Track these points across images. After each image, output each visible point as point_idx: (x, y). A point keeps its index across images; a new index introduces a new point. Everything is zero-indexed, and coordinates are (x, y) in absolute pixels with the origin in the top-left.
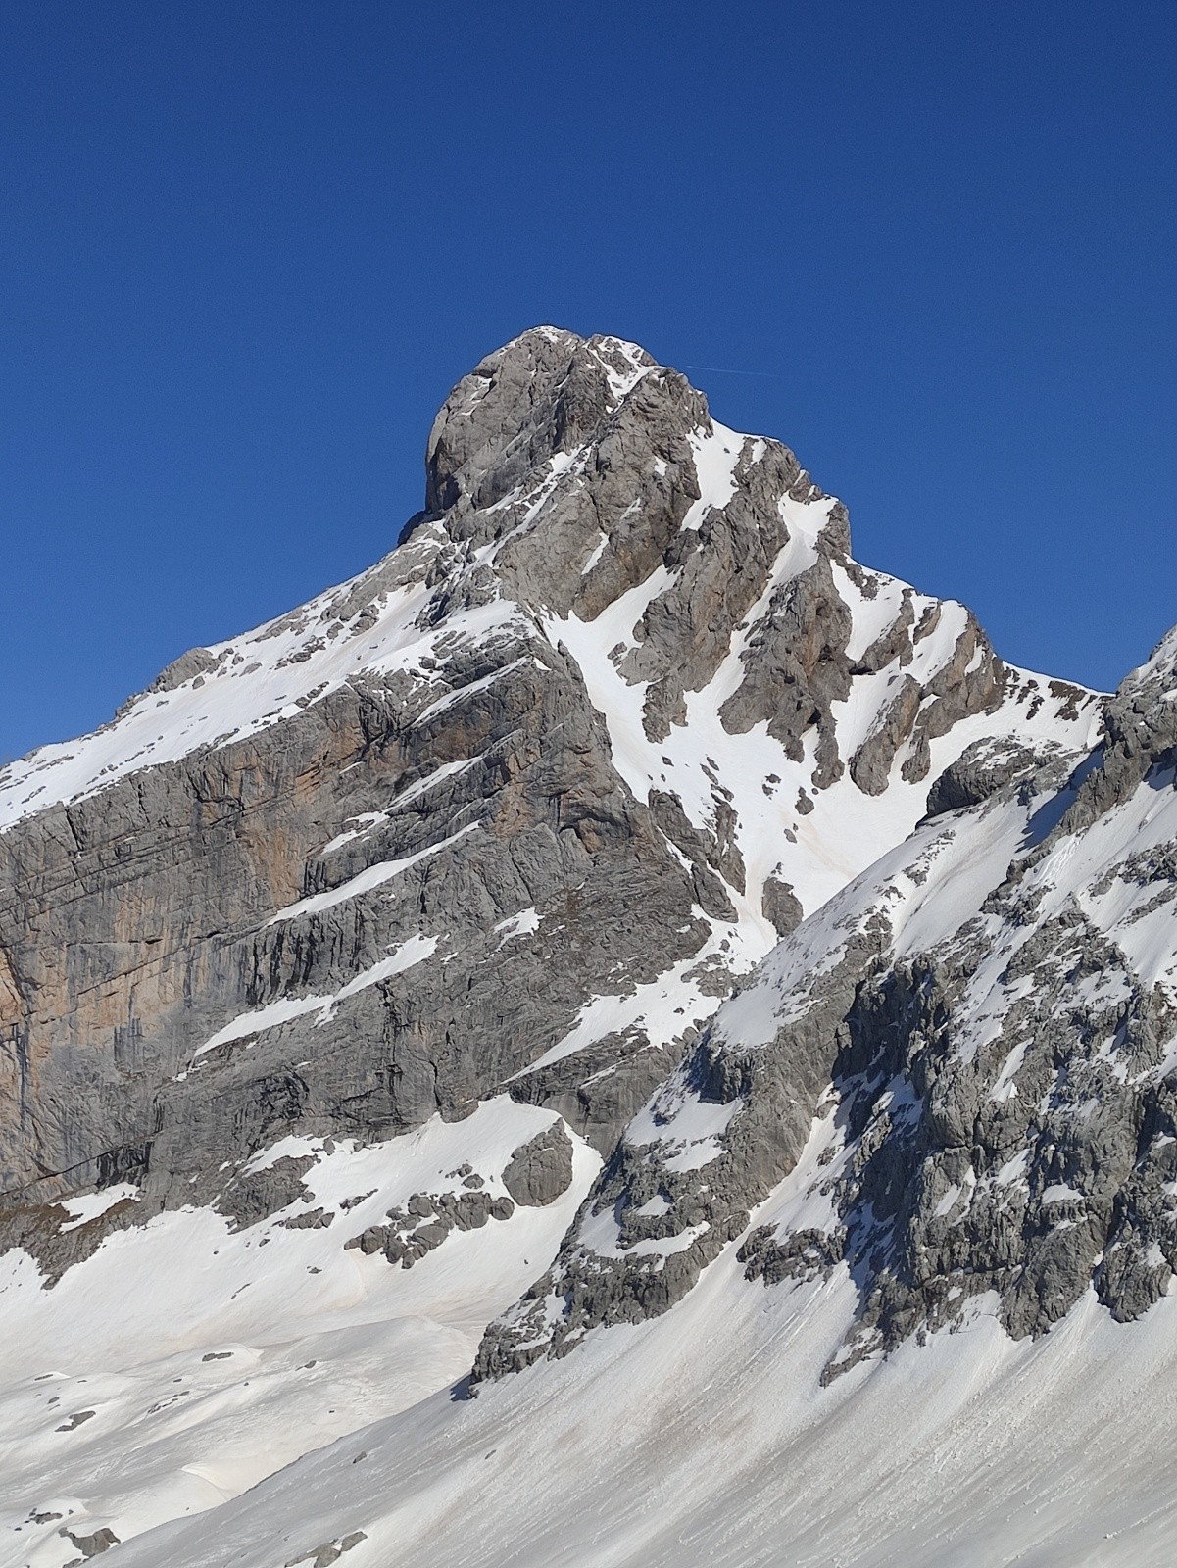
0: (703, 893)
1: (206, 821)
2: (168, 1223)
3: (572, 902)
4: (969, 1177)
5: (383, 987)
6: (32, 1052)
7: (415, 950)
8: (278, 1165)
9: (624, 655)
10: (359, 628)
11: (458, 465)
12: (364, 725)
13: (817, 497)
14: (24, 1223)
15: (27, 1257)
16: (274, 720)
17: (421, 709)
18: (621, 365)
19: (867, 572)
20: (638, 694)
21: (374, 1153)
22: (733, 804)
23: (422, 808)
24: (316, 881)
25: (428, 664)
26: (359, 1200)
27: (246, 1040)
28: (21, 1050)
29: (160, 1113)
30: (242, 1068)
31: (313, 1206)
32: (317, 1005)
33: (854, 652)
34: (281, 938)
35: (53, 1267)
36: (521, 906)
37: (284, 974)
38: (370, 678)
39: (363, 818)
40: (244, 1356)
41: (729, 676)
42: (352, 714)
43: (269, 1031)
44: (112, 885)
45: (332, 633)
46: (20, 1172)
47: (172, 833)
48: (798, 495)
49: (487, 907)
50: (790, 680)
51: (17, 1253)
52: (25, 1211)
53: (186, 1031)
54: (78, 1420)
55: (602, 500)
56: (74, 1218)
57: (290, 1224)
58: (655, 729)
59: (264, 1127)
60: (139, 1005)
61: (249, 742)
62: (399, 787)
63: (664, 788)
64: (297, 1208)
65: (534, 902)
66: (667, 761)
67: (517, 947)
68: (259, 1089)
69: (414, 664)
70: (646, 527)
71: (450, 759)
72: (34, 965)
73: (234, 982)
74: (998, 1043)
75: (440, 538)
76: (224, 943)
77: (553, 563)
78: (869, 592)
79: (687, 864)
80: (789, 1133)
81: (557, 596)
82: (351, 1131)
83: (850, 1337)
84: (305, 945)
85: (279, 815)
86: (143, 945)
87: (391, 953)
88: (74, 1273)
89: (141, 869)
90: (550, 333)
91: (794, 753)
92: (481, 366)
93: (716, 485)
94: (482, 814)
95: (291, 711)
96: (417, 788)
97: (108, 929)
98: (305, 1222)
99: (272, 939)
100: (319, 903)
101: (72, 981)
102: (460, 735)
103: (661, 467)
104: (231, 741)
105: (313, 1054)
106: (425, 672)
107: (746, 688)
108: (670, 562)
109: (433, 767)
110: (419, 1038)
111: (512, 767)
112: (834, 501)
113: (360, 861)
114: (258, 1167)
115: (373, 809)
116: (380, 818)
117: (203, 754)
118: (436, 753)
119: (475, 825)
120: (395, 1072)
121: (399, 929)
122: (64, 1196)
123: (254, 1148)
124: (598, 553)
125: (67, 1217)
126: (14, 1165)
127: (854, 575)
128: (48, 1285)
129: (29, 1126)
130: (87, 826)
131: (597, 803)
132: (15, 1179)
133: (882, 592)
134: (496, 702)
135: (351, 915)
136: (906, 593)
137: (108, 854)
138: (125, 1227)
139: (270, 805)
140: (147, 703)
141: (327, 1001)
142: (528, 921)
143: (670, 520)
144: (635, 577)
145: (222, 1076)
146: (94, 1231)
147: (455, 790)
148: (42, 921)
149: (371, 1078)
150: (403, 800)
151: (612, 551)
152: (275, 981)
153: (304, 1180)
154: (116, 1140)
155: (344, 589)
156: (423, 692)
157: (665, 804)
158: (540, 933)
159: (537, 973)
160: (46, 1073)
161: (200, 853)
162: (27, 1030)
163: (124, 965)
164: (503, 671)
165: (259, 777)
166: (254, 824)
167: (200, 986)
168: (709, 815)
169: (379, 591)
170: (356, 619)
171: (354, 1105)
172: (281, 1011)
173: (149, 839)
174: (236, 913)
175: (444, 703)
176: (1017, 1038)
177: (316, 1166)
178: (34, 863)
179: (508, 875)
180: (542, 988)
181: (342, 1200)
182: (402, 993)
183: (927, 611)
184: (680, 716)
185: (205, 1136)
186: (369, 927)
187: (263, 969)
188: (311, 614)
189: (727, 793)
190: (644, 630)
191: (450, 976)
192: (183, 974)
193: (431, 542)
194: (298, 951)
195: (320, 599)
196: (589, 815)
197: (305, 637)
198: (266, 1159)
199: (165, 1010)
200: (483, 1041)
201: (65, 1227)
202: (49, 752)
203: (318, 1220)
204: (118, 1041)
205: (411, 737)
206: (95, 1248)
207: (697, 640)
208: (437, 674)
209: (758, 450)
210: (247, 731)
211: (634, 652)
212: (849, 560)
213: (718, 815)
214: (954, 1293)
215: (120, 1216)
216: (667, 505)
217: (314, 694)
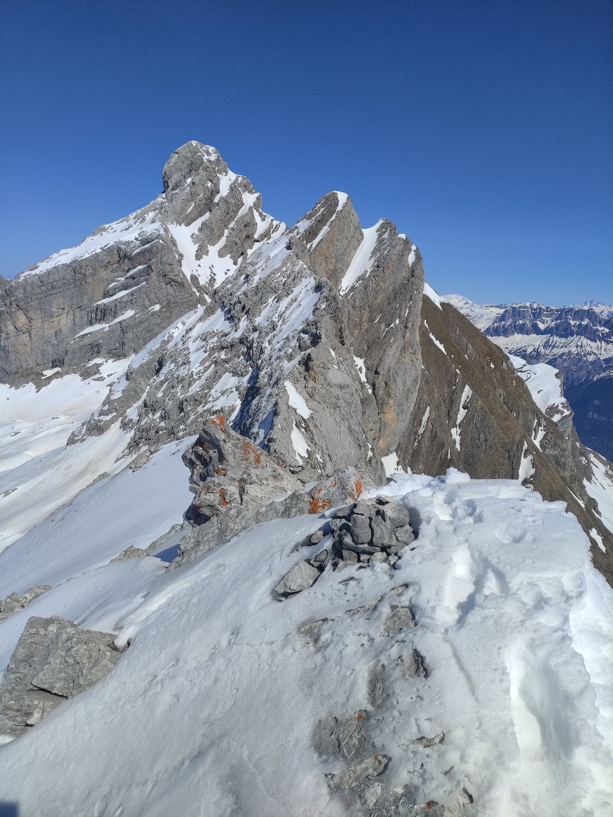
0: (201, 301)
1: (77, 278)
2: (67, 378)
3: (169, 303)
4: (150, 415)
5: (120, 323)
6: (32, 336)
7: (129, 313)
8: (93, 365)
9: (194, 236)
10: (142, 222)
11: (169, 178)
12: (119, 255)
13: (255, 193)
14: (33, 376)
15: (33, 385)
16: (94, 253)
17: (133, 251)
18: (208, 154)
19: (264, 214)
20: (196, 247)
21: (118, 363)
22: (216, 277)
23: (133, 277)
24: (107, 294)
25: (137, 239)
26: (112, 375)
27: (88, 334)
28: (30, 335)
29: (66, 351)
30: (87, 341)
31: (101, 376)
32: (104, 326)
33: (256, 236)
34: (97, 309)
35: (39, 388)
36: (156, 303)
37: (99, 317)
38: (121, 243)
39: (119, 279)
40: (62, 418)
41: (222, 242)
42: (115, 252)
43: (93, 332)
44: (51, 295)
45: (135, 223)
46: (32, 364)
47: (67, 282)
48: (250, 192)
49: (147, 303)
50: (236, 244)
51: (31, 383)
52: (33, 373)
53: (74, 331)
54: (16, 434)
55: (193, 193)
56: (44, 376)
57: (95, 380)
58: (198, 257)
59: (92, 355)
60: (61, 324)
61: (87, 259)
62: (128, 271)
63: (196, 274)
64: (97, 376)
65: (160, 303)
66: (199, 266)
67: (154, 313)
68: (90, 346)
69: (133, 239)
70: (204, 201)
71: (140, 265)
72: (31, 314)
73: (86, 319)
74: (162, 381)
75: (164, 199)
76: (83, 310)
77: (178, 210)
78: (263, 220)
79: (198, 294)
80: (139, 391)
81: (179, 219)
82: (112, 357)
83: (123, 452)
84: (103, 311)
85: (96, 278)
86: (61, 310)
87: (123, 314)
88: (44, 389)
89: (59, 291)
90: (194, 143)
91: (235, 263)
92: (176, 151)
93: (224, 190)
94: (146, 280)
95: (99, 251)
96: (132, 272)
97: (51, 307)
98: (98, 379)
99: (95, 309)
100: (106, 301)
101: (42, 318)
102: (142, 259)
103: (209, 184)
104: (82, 258)
105: (103, 338)
106: (135, 241)
107: (226, 246)
108: (210, 211)
109: (136, 267)
110: (130, 335)
111: (153, 268)
112: (259, 193)
113: (117, 290)
114: (89, 365)
115: (121, 277)
116: (123, 279)
117: (75, 261)
118: (136, 263)
119: (145, 283)
120: (123, 343)
121: (125, 308)
122: (44, 370)
123: (89, 360)
124: (191, 208)
125: (43, 375)
126: (31, 362)
127: (261, 215)
128: (37, 392)
129: (33, 353)
130: (43, 280)
131: (175, 278)
132: (31, 366)
133: (267, 219)
134: (149, 251)
135: (114, 304)
136: (272, 220)
137: (49, 287)
138: (57, 378)
139: (93, 275)
140: (89, 239)
141: (108, 325)
142: (157, 307)
143: (210, 199)
144: (201, 214)
145: (82, 343)
146: (50, 379)
147: (140, 273)
148: (32, 304)
149: (117, 345)
150: (128, 275)
151: (195, 207)
152: (96, 319)
153: (99, 369)
154: (55, 357)
155: (140, 211)
156: (135, 247)
157: (194, 278)
158: (160, 311)
159: (158, 321)
160: (36, 341)
161: (75, 287)
162: (31, 330)
163: (56, 315)
164: (152, 243)
165: (90, 268)
166: (89, 280)
167: (77, 320)
168: (207, 280)
169: (147, 212)
170: (141, 219)
171: (113, 351)
172: (97, 327)
173: (61, 283)
174: (85, 302)
175: (138, 250)
176: (167, 380)
177: (103, 366)
178: (29, 289)
179: (152, 296)
180: (159, 325)
181: (108, 374)
182: (124, 325)
183: (276, 225)
184: (207, 253)
185: (77, 357)
186: (118, 307)
187: (93, 316)
188: (131, 217)
189: (215, 275)
190: (201, 230)
191: (137, 320)
192: (72, 317)
193: (161, 199)
194: (101, 312)
195: (134, 213)
196: (173, 281)
197: (128, 223)
198: (91, 363)
199: (68, 326)
200: (145, 337)
201: (42, 378)
202: (63, 251)
203: (101, 379)
204: (56, 333)
205: (130, 259)
206: (49, 383)
207: (214, 232)
208: (138, 242)
209: (240, 179)
210: (86, 256)
211: (197, 236)
212: (260, 211)
213: (210, 281)
214: (141, 445)
215: (57, 375)
216: (210, 195)
217: (106, 246)
